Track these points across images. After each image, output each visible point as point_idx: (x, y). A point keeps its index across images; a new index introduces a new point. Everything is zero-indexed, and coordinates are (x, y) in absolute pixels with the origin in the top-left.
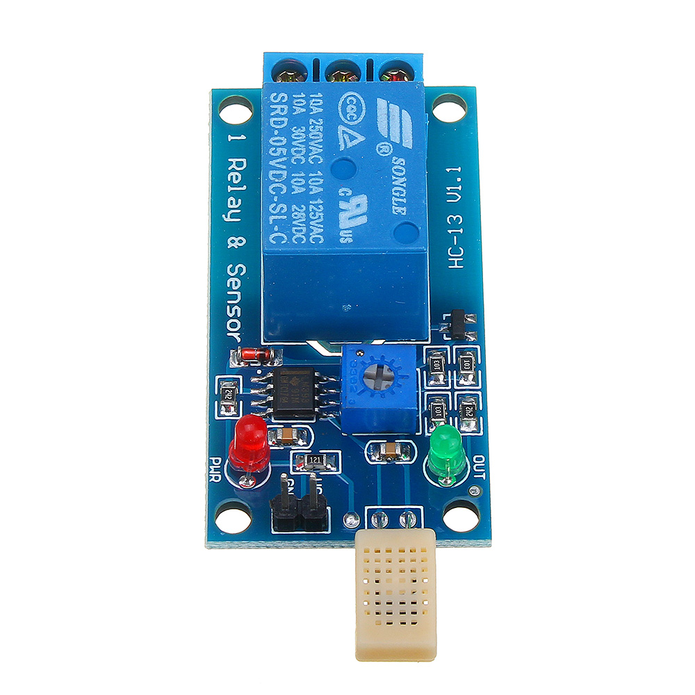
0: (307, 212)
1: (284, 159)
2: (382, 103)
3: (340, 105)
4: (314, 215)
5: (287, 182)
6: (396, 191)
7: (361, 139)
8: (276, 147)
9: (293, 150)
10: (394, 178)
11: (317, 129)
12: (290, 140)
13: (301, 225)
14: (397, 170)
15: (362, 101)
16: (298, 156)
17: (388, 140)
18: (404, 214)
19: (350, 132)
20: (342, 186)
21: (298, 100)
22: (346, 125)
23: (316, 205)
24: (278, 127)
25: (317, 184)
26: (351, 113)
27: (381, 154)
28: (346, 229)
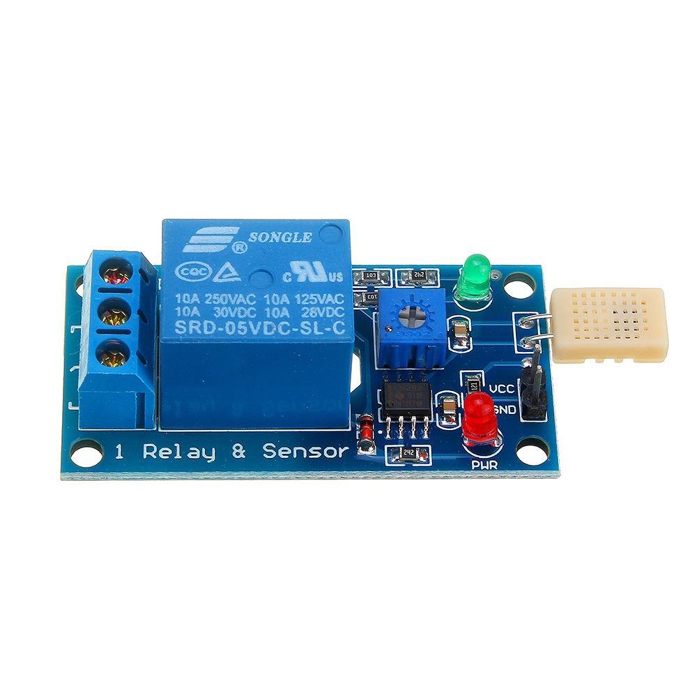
0: (309, 306)
1: (250, 323)
2: (188, 249)
3: (190, 281)
4: (313, 301)
5: (277, 321)
6: (286, 240)
7: (228, 265)
8: (237, 329)
9: (240, 316)
10: (271, 241)
11: (218, 298)
12: (229, 318)
13: (323, 311)
14: (263, 239)
15: (186, 263)
16: (247, 312)
17: (229, 245)
18: (311, 234)
19: (220, 273)
20: (281, 280)
21: (184, 312)
22: (213, 276)
23: (302, 299)
24: (214, 328)
25: (278, 299)
26: (199, 272)
27: (246, 250)
28: (328, 277)
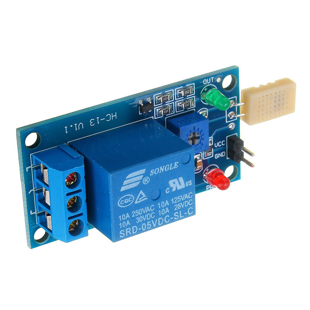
0: (177, 203)
1: (152, 221)
2: (123, 189)
3: (125, 207)
4: (179, 200)
5: (164, 216)
6: (167, 169)
7: (141, 192)
8: (147, 226)
9: (148, 219)
10: (160, 172)
11: (138, 212)
12: (143, 222)
13: (184, 204)
14: (156, 172)
15: (122, 197)
16: (151, 216)
17: (141, 181)
18: (178, 162)
19: (138, 198)
20: (165, 193)
21: (123, 225)
22: (135, 201)
23: (174, 200)
24: (137, 229)
25: (164, 204)
26: (129, 200)
27: (149, 181)
28: (185, 185)
